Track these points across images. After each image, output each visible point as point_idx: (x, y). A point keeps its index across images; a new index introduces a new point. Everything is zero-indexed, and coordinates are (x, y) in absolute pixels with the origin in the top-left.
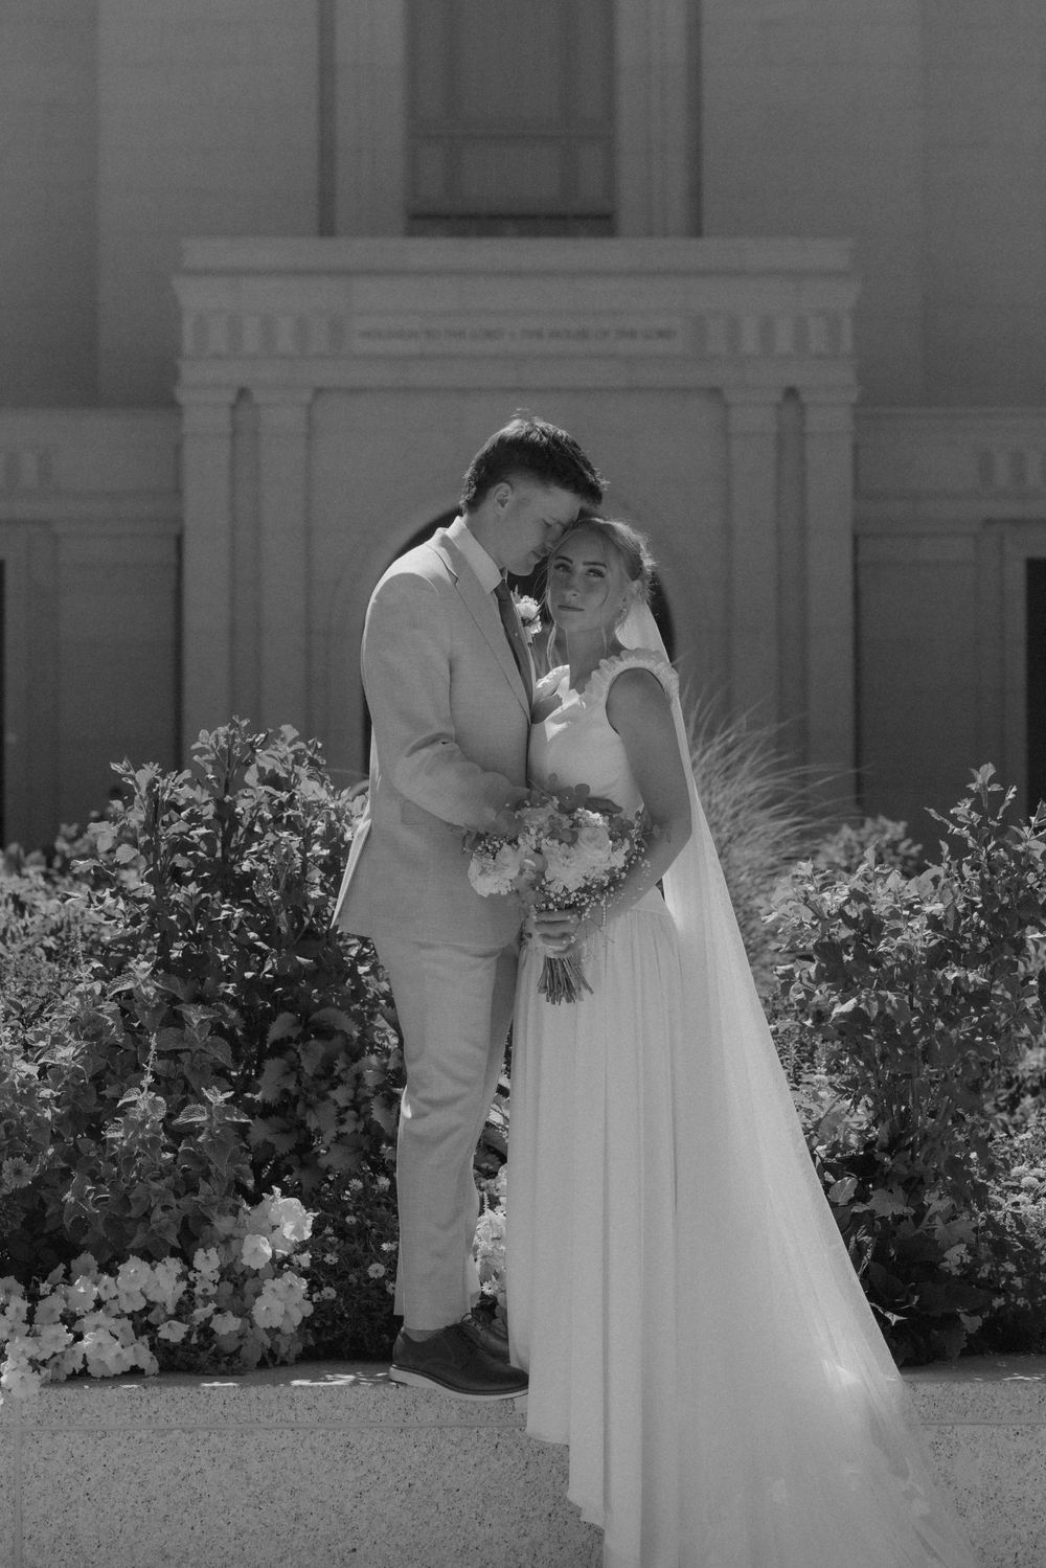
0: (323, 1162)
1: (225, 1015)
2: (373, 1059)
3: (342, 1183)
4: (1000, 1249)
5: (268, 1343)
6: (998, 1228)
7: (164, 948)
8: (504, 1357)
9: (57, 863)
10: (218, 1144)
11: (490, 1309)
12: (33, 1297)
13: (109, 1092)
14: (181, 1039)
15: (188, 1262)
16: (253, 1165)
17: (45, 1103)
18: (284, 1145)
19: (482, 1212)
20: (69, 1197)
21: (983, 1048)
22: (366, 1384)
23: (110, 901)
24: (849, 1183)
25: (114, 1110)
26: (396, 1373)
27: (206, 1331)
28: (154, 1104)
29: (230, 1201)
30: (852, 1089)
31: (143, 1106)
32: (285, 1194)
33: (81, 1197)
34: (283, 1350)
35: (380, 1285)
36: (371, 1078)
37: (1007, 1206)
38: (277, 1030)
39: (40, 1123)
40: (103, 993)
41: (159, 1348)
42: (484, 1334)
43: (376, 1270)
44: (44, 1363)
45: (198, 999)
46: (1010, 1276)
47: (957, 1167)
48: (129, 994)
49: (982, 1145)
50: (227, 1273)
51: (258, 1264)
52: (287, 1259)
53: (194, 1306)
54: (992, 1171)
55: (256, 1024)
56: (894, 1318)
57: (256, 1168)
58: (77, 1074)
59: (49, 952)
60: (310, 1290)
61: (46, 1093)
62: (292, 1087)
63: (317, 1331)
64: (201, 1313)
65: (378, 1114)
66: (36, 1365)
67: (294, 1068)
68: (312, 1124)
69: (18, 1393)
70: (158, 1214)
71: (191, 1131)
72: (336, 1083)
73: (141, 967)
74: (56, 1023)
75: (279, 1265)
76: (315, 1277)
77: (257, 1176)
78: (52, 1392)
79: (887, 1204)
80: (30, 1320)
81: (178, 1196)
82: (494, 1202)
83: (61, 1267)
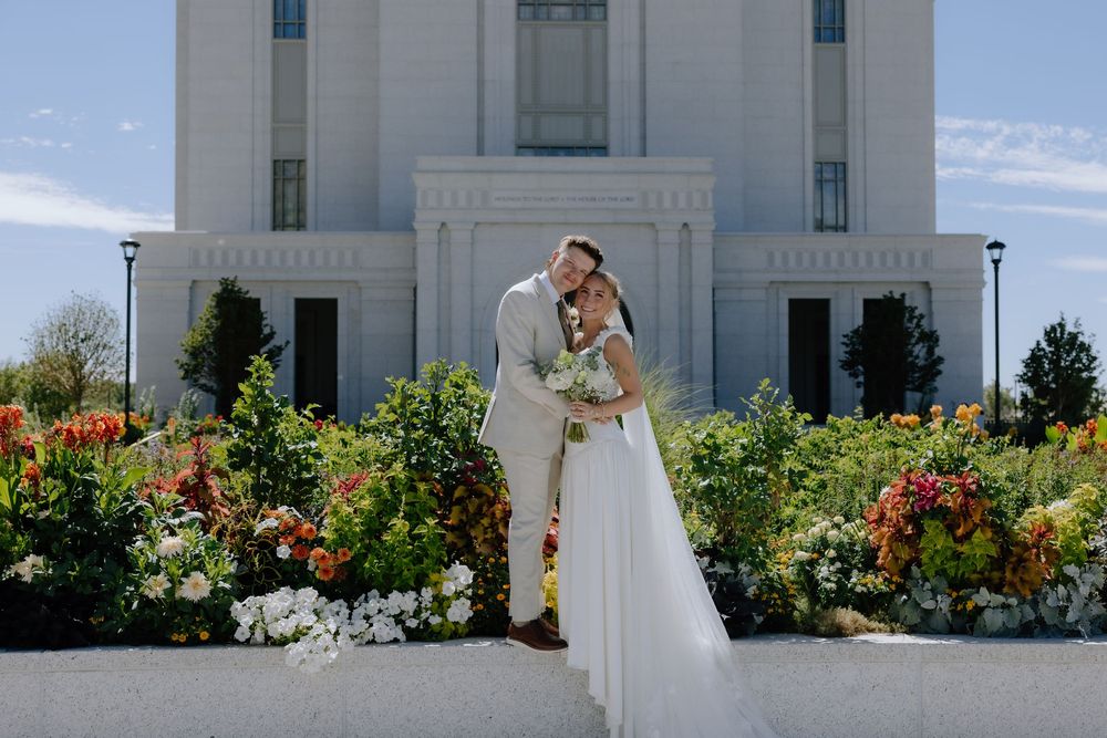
0: (478, 551)
1: (435, 487)
2: (500, 506)
3: (486, 560)
4: (772, 589)
5: (453, 628)
6: (771, 580)
7: (408, 458)
8: (557, 634)
9: (361, 430)
10: (432, 542)
11: (550, 614)
12: (351, 608)
13: (384, 520)
14: (416, 497)
15: (419, 593)
16: (447, 552)
17: (356, 524)
18: (460, 544)
19: (546, 572)
20: (367, 565)
21: (764, 501)
22: (496, 645)
23: (384, 438)
24: (706, 559)
25: (386, 528)
26: (508, 640)
27: (426, 622)
28: (404, 525)
29: (437, 567)
30: (707, 519)
31: (399, 526)
32: (461, 564)
33: (372, 565)
34: (460, 631)
35: (502, 603)
36: (499, 514)
37: (775, 570)
38: (458, 493)
39: (354, 533)
40: (382, 478)
41: (407, 630)
42: (547, 624)
43: (500, 597)
44: (356, 637)
45: (422, 480)
46: (775, 599)
47: (753, 553)
48: (393, 477)
49: (764, 543)
50: (435, 598)
51: (449, 594)
52: (462, 592)
53: (421, 612)
54: (768, 554)
55: (449, 491)
56: (725, 617)
57: (449, 553)
58: (371, 512)
59: (358, 463)
60: (472, 605)
61: (357, 520)
62: (464, 518)
63: (474, 624)
64: (424, 615)
65: (501, 530)
66: (353, 637)
67: (465, 510)
68: (473, 534)
69: (345, 649)
70: (406, 572)
71: (420, 536)
72: (484, 516)
73: (398, 466)
74: (362, 489)
75: (458, 595)
76: (474, 599)
77: (449, 558)
78: (360, 649)
79: (722, 569)
80: (350, 618)
81: (414, 565)
82: (552, 568)
83: (364, 595)
